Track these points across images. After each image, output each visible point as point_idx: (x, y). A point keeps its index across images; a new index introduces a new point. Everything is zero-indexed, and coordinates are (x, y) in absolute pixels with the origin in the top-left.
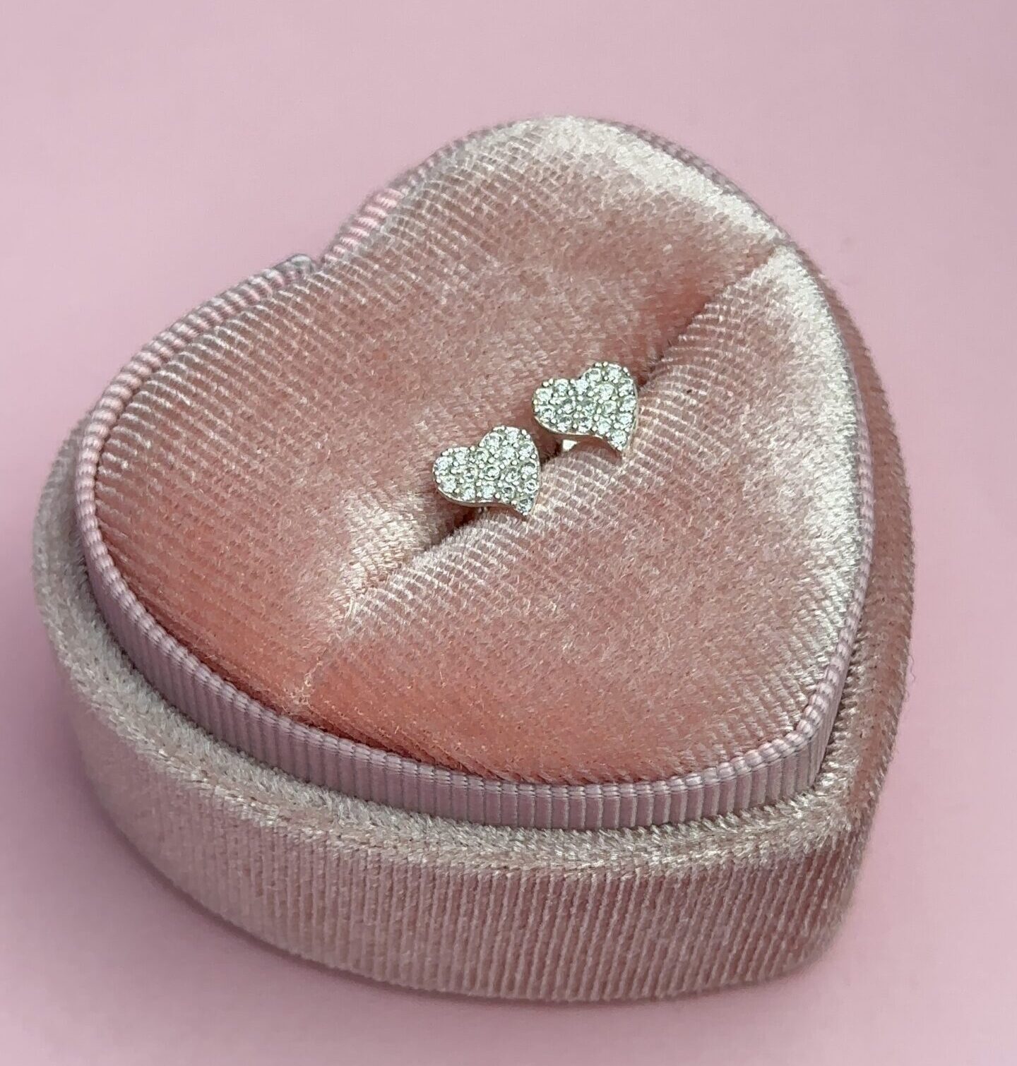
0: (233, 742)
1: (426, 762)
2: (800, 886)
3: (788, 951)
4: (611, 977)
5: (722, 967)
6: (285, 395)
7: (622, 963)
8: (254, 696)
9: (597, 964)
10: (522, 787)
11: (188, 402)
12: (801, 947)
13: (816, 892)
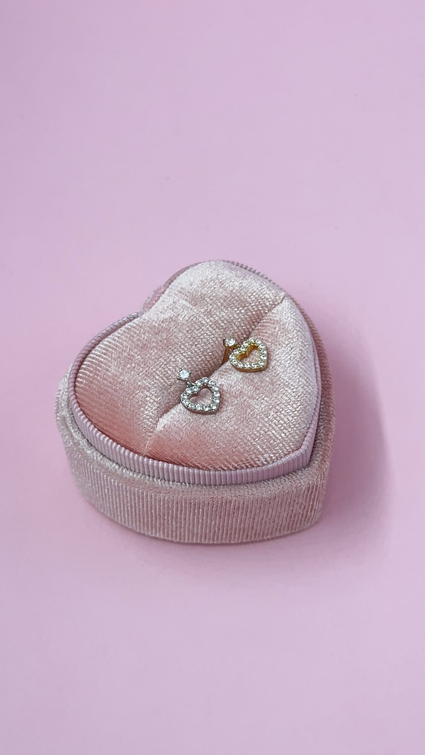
0: (125, 466)
1: (186, 466)
2: (306, 498)
3: (305, 521)
4: (250, 534)
5: (284, 527)
6: (133, 356)
7: (253, 528)
8: (131, 450)
9: (244, 530)
10: (216, 472)
11: (102, 360)
12: (309, 519)
13: (312, 500)
